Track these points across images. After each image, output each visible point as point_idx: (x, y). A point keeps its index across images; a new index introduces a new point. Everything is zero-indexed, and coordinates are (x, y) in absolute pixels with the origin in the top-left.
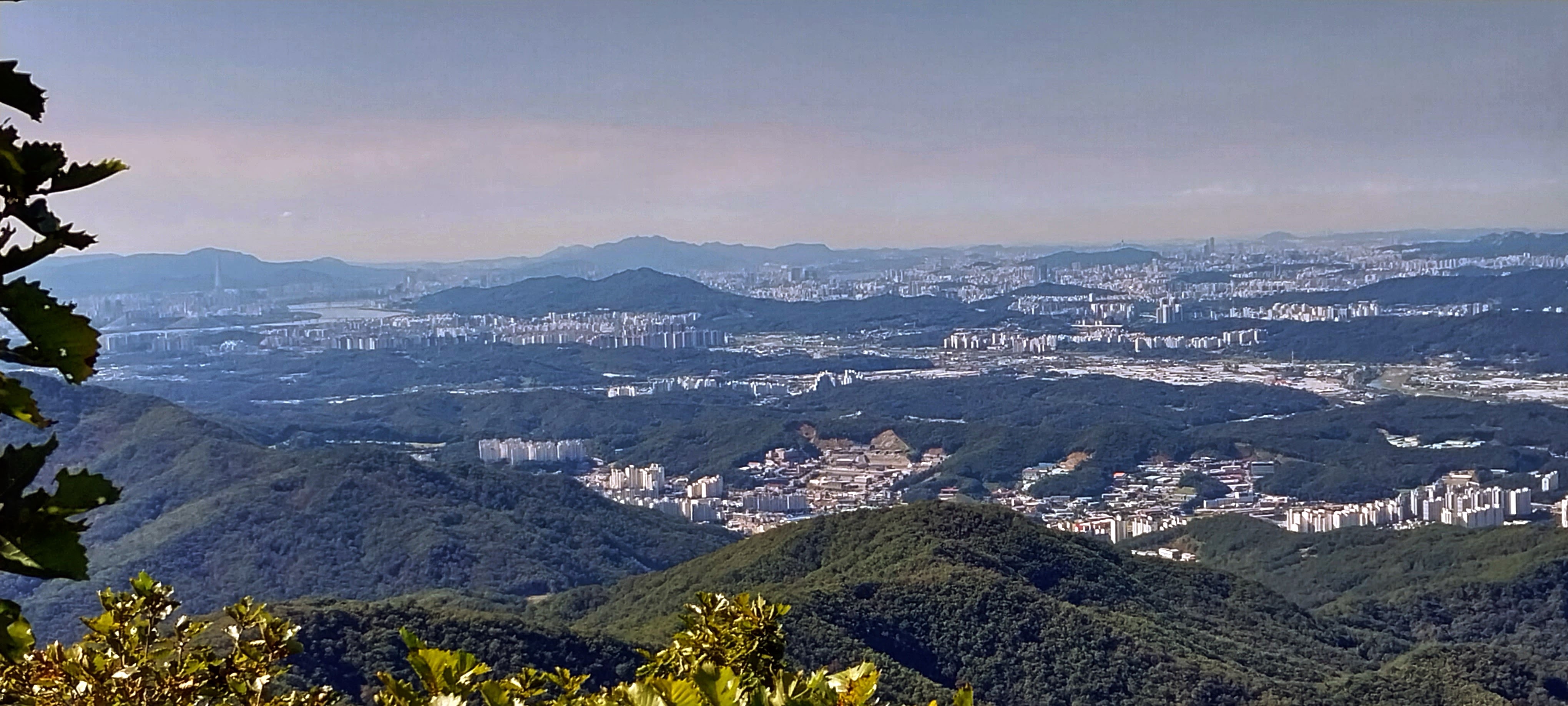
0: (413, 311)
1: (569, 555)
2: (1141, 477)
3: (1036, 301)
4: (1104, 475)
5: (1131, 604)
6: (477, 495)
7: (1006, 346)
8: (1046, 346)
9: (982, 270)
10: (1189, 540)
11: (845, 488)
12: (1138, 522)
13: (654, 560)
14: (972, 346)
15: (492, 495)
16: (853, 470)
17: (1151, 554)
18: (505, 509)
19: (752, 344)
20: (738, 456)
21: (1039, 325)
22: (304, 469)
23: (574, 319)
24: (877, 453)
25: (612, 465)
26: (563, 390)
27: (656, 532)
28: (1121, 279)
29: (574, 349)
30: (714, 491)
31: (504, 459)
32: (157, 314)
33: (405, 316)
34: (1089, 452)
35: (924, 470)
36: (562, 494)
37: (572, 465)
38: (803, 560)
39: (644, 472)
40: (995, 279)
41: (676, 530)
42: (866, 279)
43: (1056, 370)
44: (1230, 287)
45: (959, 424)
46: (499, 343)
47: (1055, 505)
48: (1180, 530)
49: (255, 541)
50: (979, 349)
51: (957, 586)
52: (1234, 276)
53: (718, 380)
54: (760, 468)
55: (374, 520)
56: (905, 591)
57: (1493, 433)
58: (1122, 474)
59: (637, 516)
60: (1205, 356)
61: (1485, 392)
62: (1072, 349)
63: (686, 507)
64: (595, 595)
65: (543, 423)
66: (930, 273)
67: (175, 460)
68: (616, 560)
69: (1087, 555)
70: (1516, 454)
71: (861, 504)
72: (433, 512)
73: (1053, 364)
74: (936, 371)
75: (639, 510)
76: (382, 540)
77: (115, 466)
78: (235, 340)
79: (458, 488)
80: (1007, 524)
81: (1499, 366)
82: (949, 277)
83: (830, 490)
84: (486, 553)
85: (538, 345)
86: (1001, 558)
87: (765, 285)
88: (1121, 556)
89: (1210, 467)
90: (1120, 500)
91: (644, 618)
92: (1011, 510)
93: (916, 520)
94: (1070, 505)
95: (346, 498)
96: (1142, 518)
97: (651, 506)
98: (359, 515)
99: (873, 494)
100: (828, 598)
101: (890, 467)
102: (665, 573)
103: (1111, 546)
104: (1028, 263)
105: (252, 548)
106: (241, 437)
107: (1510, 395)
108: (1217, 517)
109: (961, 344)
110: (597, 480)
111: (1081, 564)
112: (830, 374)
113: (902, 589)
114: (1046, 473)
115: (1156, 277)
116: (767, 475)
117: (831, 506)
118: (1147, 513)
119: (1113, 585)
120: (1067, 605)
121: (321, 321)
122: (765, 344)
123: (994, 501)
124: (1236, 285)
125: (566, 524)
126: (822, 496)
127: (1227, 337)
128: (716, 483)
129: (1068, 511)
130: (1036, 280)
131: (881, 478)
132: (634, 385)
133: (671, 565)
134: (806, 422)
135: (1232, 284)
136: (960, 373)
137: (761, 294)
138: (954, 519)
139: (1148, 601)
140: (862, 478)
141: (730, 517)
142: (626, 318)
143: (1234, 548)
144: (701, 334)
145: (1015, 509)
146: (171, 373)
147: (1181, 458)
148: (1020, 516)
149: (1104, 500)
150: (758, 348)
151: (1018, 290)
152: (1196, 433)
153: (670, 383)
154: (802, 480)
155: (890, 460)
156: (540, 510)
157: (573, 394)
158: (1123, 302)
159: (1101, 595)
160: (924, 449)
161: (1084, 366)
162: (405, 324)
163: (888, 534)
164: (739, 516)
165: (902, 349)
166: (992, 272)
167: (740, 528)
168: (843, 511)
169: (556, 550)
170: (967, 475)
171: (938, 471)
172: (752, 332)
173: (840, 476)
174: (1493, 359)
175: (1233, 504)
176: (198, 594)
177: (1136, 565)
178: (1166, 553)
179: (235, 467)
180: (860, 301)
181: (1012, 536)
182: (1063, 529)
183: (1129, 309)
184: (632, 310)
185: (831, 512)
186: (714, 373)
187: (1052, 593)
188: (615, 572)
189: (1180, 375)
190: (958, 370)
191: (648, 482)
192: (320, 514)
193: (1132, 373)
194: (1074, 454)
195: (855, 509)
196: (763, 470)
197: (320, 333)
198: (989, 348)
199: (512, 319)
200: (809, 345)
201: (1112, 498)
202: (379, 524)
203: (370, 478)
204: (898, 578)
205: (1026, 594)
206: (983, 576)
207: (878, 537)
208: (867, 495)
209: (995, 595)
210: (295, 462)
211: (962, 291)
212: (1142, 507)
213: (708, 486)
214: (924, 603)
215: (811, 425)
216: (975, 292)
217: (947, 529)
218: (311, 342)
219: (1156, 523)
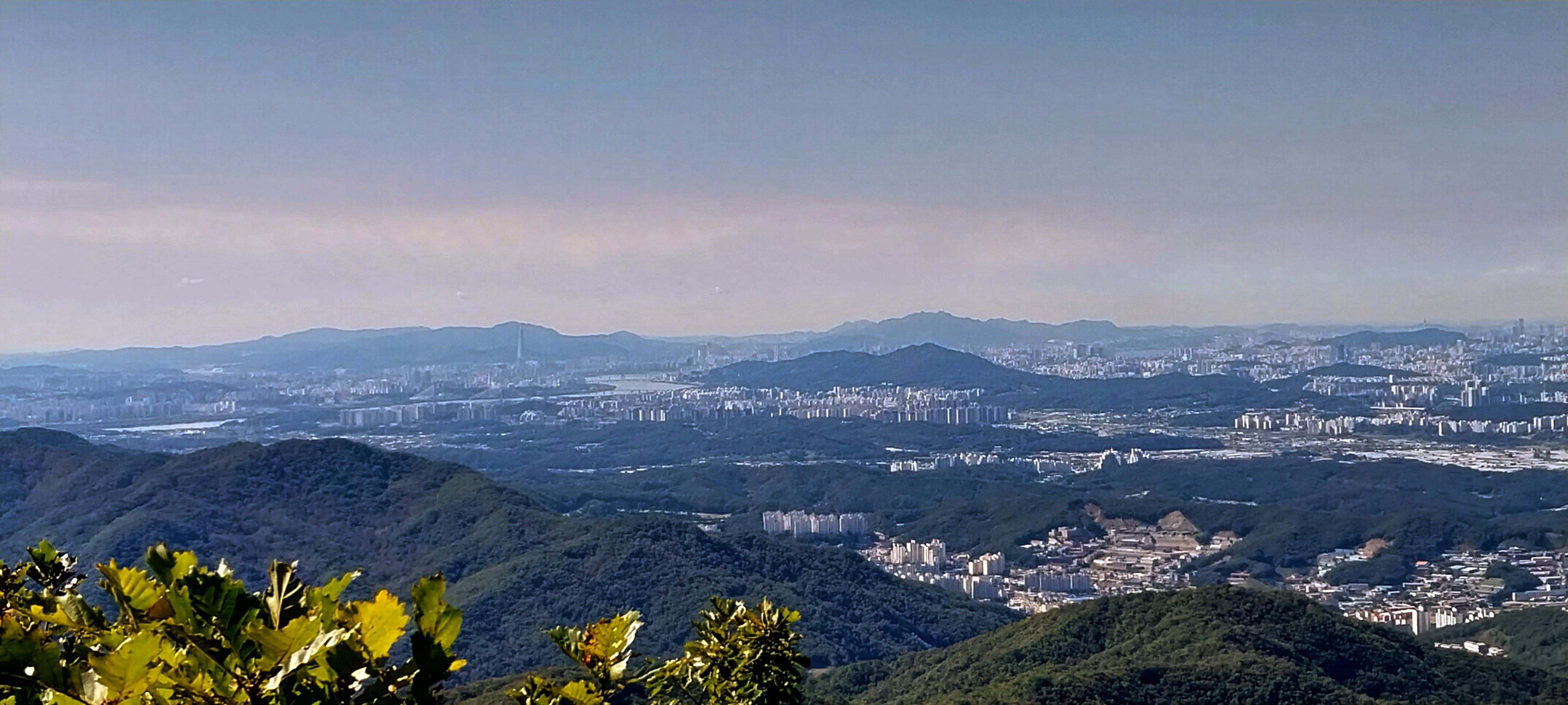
0: (702, 384)
1: (850, 629)
2: (1445, 566)
3: (1332, 382)
4: (1406, 564)
5: (1433, 700)
6: (761, 567)
7: (1301, 427)
8: (1343, 428)
9: (1276, 349)
10: (1497, 634)
11: (1130, 569)
12: (1442, 613)
13: (934, 636)
14: (1265, 428)
15: (775, 567)
16: (1139, 551)
17: (1456, 647)
18: (788, 581)
19: (1036, 420)
20: (1019, 534)
21: (1336, 406)
22: (596, 537)
23: (858, 393)
24: (1164, 534)
25: (893, 540)
26: (846, 465)
27: (938, 608)
28: (1424, 360)
29: (857, 423)
30: (995, 569)
31: (788, 531)
32: (463, 385)
33: (695, 389)
34: (1389, 539)
35: (1212, 552)
36: (844, 567)
37: (853, 539)
38: (1086, 641)
39: (925, 547)
40: (1289, 359)
41: (957, 607)
42: (1153, 357)
43: (1353, 453)
44: (1541, 370)
45: (1251, 506)
46: (784, 417)
47: (1353, 593)
48: (1487, 623)
49: (548, 607)
50: (1272, 430)
51: (1248, 674)
52: (1545, 359)
53: (1001, 456)
55: (662, 589)
56: (1192, 678)
58: (1425, 563)
59: (918, 591)
60: (1513, 442)
62: (1371, 432)
63: (968, 584)
64: (875, 669)
65: (826, 497)
66: (1220, 352)
67: (475, 526)
68: (897, 636)
69: (1387, 646)
71: (1147, 586)
72: (718, 582)
73: (1352, 447)
74: (1225, 451)
75: (919, 586)
76: (669, 609)
77: (420, 531)
78: (535, 410)
79: (744, 559)
80: (1301, 611)
82: (1241, 356)
83: (1115, 571)
85: (822, 419)
86: (1295, 648)
87: (1050, 361)
88: (1423, 649)
89: (1518, 558)
90: (1422, 590)
91: (924, 695)
92: (1305, 597)
93: (1204, 604)
94: (1369, 593)
95: (635, 566)
96: (1447, 609)
97: (932, 581)
98: (647, 584)
99: (1159, 576)
100: (1112, 681)
101: (1178, 549)
102: (945, 650)
103: (1412, 637)
104: (1322, 342)
105: (545, 614)
106: (538, 505)
108: (1526, 610)
109: (1252, 424)
110: (878, 555)
111: (1380, 655)
112: (1115, 452)
113: (1189, 675)
114: (1343, 560)
115: (1462, 358)
116: (1050, 554)
117: (1116, 588)
118: (1452, 605)
119: (1414, 679)
120: (1364, 698)
121: (615, 393)
122: (1049, 421)
123: (1288, 587)
124: (1547, 368)
125: (847, 598)
126: (1106, 577)
127: (1538, 422)
128: (998, 561)
129: (1366, 600)
130: (1333, 359)
131: (1168, 560)
132: (916, 460)
133: (952, 642)
135: (1543, 366)
136: (1251, 454)
137: (1045, 370)
138: (1244, 604)
139: (1452, 696)
140: (1148, 560)
141: (1012, 595)
142: (910, 393)
143: (1544, 643)
144: (985, 409)
145: (1310, 596)
146: (476, 441)
147: (1489, 546)
148: (1315, 604)
149: (1405, 589)
150: (1042, 425)
151: (1313, 370)
152: (1505, 521)
153: (952, 459)
154: (1086, 560)
155: (1177, 541)
156: (821, 583)
157: (856, 468)
158: (1425, 384)
159: (1401, 688)
160: (1214, 531)
161: (1383, 450)
162: (694, 397)
163: (1175, 618)
164: (1021, 595)
165: (1191, 429)
166: (1286, 351)
167: (1022, 607)
168: (1128, 592)
169: (837, 623)
170: (1259, 559)
171: (1229, 554)
172: (1037, 409)
173: (1125, 556)
175: (1544, 598)
176: (494, 657)
177: (1440, 658)
178: (1472, 647)
179: (531, 535)
180: (1147, 379)
181: (1305, 624)
182: (1361, 619)
183: (1432, 391)
184: (917, 385)
185: (1116, 594)
186: (997, 449)
187: (1349, 684)
188: (895, 647)
189: (1486, 460)
190: (1249, 451)
191: (929, 558)
192: (609, 582)
193: (1435, 458)
194: (1372, 541)
195: (1140, 591)
196: (1046, 548)
197: (614, 404)
198: (1282, 429)
199: (798, 393)
200: (1095, 423)
201: (1414, 588)
202: (666, 593)
203: (658, 547)
204: (1185, 664)
205: (1321, 685)
206: (1275, 665)
207: (1165, 620)
208: (1153, 577)
209: (1288, 685)
210: (587, 529)
211: (1254, 371)
212: (1447, 598)
213: (990, 563)
214: (1213, 690)
215: (1096, 504)
216: (1267, 372)
217: (1237, 615)
218: (606, 413)
219: (1461, 615)
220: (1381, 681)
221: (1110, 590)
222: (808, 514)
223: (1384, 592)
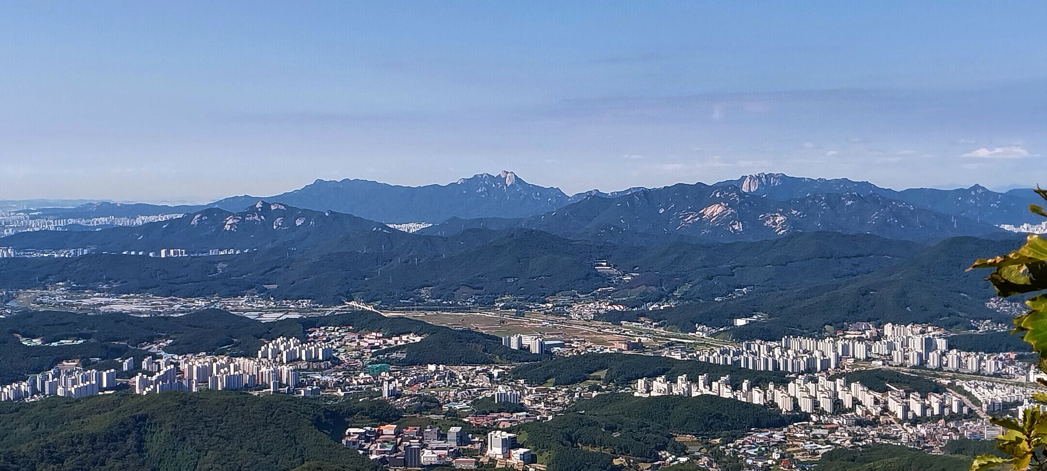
57: (91, 334)
61: (86, 307)
70: (107, 347)
81: (95, 290)
107: (102, 309)
174: (91, 285)
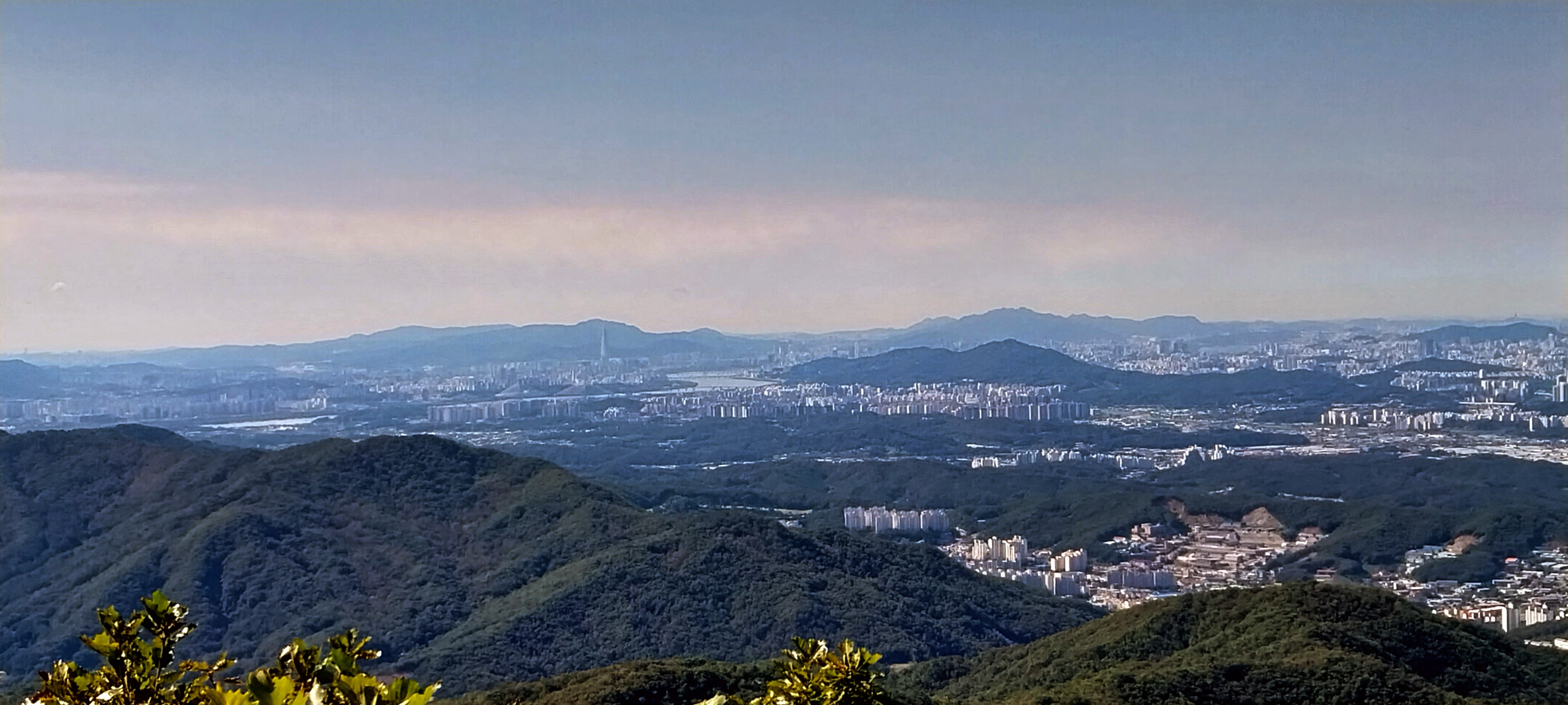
0: (783, 381)
1: (932, 624)
2: (1535, 563)
3: (1421, 376)
4: (1494, 560)
5: (1523, 697)
6: (842, 563)
7: (1389, 423)
8: (1432, 424)
9: (1363, 344)
11: (1215, 566)
12: (1532, 610)
13: (1016, 633)
14: (1352, 423)
15: (856, 562)
16: (1223, 547)
17: (1546, 644)
18: (869, 576)
19: (1119, 416)
20: (1102, 531)
21: (1425, 402)
22: (678, 532)
23: (939, 390)
24: (1249, 530)
25: (974, 536)
26: (926, 460)
27: (1020, 604)
28: (1514, 355)
29: (938, 419)
30: (1077, 563)
31: (869, 527)
32: (548, 381)
33: (776, 385)
34: (1479, 535)
35: (1298, 549)
36: (925, 563)
37: (934, 535)
38: (1169, 638)
39: (1007, 544)
40: (1377, 354)
41: (1039, 603)
42: (1238, 352)
43: (1442, 448)
45: (1338, 503)
46: (865, 413)
47: (1441, 590)
49: (632, 601)
50: (1359, 425)
51: (1334, 672)
53: (1083, 453)
54: (1126, 543)
55: (743, 584)
56: (1278, 675)
58: (1514, 560)
59: (999, 587)
62: (1461, 427)
63: (1048, 581)
64: (956, 665)
65: (908, 492)
66: (1306, 347)
67: (560, 521)
68: (978, 632)
69: (1476, 644)
71: (1232, 583)
72: (799, 577)
73: (1442, 443)
74: (1312, 447)
75: (1001, 582)
76: (750, 603)
77: (506, 526)
78: (618, 407)
79: (825, 555)
80: (1388, 608)
82: (1327, 351)
83: (1199, 567)
84: (849, 619)
85: (903, 415)
86: (1382, 644)
87: (1133, 357)
88: (1513, 646)
90: (1512, 587)
91: (1006, 691)
92: (1393, 594)
93: (1289, 601)
94: (1459, 590)
95: (717, 561)
96: (1537, 606)
97: (1014, 578)
98: (730, 578)
99: (1244, 573)
100: (1196, 678)
101: (1263, 546)
102: (1028, 646)
103: (1502, 635)
104: (1411, 337)
105: (630, 607)
106: (621, 500)
109: (1339, 420)
110: (959, 550)
111: (1468, 653)
112: (1199, 448)
113: (1275, 673)
114: (1431, 557)
115: (1553, 352)
116: (1133, 550)
117: (1200, 584)
118: (1542, 602)
119: (1504, 677)
120: (1453, 695)
121: (697, 389)
122: (1131, 417)
123: (1375, 584)
125: (928, 593)
126: (1190, 573)
128: (1080, 557)
129: (1455, 597)
130: (1421, 354)
131: (1253, 557)
132: (998, 457)
133: (1033, 638)
134: (1174, 498)
136: (1338, 450)
137: (1128, 366)
138: (1331, 601)
139: (1542, 694)
140: (1232, 557)
141: (1094, 592)
142: (991, 389)
144: (1067, 406)
145: (1398, 593)
146: (558, 437)
148: (1402, 601)
149: (1495, 586)
150: (1124, 421)
151: (1402, 365)
153: (1033, 454)
154: (1169, 557)
155: (1263, 538)
156: (903, 579)
157: (936, 464)
158: (1516, 379)
159: (1491, 685)
160: (1300, 528)
161: (1473, 445)
162: (775, 393)
163: (1260, 615)
164: (1104, 592)
165: (1277, 424)
166: (1374, 346)
167: (1104, 603)
168: (1212, 589)
169: (919, 619)
170: (1346, 555)
171: (1315, 551)
172: (1119, 405)
173: (1209, 553)
176: (578, 651)
177: (1530, 655)
178: (1562, 644)
179: (615, 530)
180: (1231, 375)
181: (1393, 621)
182: (1450, 616)
183: (1523, 386)
184: (997, 381)
185: (1199, 590)
186: (1079, 445)
187: (1436, 682)
188: (976, 643)
190: (1335, 447)
191: (1011, 555)
192: (692, 576)
193: (1526, 453)
194: (1462, 537)
195: (1225, 588)
196: (1129, 544)
197: (696, 400)
198: (1370, 425)
199: (879, 390)
200: (1179, 419)
201: (1504, 585)
202: (748, 588)
203: (740, 542)
204: (1270, 661)
205: (1408, 683)
206: (1362, 662)
207: (1250, 618)
208: (1238, 574)
209: (1375, 682)
210: (670, 525)
211: (1341, 366)
212: (1535, 594)
213: (1072, 560)
214: (1298, 688)
215: (1181, 500)
216: (1355, 367)
217: (1323, 611)
218: (688, 410)
219: (1551, 612)
220: (1470, 678)
221: (1194, 587)
222: (889, 510)
223: (1474, 589)
